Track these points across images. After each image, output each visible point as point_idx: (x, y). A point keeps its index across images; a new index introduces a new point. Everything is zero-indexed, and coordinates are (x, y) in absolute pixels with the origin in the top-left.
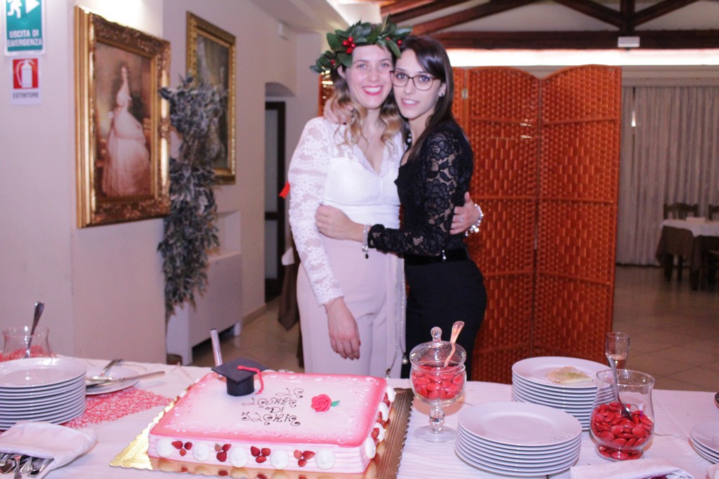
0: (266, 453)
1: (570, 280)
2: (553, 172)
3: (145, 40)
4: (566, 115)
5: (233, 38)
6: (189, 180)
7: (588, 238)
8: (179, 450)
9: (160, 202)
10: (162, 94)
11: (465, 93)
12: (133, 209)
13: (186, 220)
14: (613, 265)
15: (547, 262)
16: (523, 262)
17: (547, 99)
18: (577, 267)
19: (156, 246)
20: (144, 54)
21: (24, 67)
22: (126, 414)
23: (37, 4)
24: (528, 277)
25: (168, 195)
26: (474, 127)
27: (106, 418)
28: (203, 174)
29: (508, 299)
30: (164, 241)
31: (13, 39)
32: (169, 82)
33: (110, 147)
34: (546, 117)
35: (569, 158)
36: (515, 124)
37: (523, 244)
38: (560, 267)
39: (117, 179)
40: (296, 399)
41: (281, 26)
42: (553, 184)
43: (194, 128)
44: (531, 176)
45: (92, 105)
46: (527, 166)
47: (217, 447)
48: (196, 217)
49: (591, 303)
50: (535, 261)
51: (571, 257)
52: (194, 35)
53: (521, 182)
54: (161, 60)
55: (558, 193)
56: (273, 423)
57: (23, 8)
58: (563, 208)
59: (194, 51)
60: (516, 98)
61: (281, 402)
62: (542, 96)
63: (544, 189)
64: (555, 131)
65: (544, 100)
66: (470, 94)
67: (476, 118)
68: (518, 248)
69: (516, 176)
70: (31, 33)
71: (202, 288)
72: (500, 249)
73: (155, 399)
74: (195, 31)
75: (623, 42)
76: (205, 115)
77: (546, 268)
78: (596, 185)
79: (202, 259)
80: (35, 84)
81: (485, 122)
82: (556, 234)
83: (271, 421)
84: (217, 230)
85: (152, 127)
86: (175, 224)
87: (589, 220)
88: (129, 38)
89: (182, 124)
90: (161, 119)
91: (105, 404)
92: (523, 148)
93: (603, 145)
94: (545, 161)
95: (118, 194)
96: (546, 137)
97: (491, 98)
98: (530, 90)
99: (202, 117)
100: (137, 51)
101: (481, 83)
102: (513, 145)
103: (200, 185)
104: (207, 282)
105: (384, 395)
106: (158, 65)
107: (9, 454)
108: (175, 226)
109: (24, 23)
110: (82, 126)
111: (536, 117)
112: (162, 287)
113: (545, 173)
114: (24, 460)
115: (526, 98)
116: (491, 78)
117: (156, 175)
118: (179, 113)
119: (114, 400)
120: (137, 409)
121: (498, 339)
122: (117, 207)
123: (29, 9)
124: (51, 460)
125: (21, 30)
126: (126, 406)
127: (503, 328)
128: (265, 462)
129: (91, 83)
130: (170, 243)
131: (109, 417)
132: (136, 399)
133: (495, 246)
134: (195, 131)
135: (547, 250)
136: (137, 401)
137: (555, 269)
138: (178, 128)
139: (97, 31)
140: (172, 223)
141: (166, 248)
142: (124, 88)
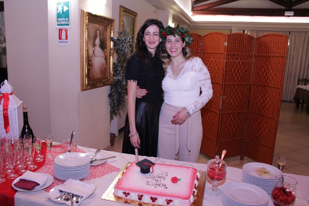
0: (156, 199)
1: (261, 116)
2: (258, 74)
3: (106, 20)
4: (264, 53)
5: (137, 13)
6: (120, 71)
8: (125, 195)
9: (110, 80)
10: (111, 40)
11: (226, 43)
12: (100, 83)
13: (119, 86)
15: (253, 108)
16: (244, 107)
17: (257, 46)
18: (264, 111)
19: (108, 96)
20: (105, 25)
21: (62, 32)
22: (104, 175)
23: (68, 8)
24: (245, 113)
25: (112, 77)
26: (229, 56)
29: (237, 121)
30: (110, 94)
31: (59, 21)
32: (114, 35)
33: (93, 61)
34: (256, 53)
35: (265, 69)
36: (244, 55)
37: (244, 100)
38: (258, 110)
39: (95, 72)
40: (165, 176)
41: (154, 7)
42: (257, 79)
43: (122, 52)
44: (249, 75)
45: (87, 47)
46: (248, 71)
47: (138, 195)
48: (122, 84)
49: (269, 125)
50: (248, 107)
51: (262, 107)
52: (122, 14)
53: (245, 77)
54: (111, 26)
55: (259, 82)
56: (158, 187)
57: (63, 10)
58: (260, 88)
60: (245, 45)
61: (160, 177)
62: (255, 44)
63: (254, 80)
64: (260, 58)
66: (228, 44)
67: (229, 53)
68: (242, 102)
69: (243, 75)
70: (65, 19)
71: (123, 110)
72: (236, 102)
73: (113, 168)
74: (123, 12)
76: (126, 47)
77: (252, 110)
78: (274, 81)
80: (67, 38)
81: (233, 55)
82: (257, 98)
83: (157, 186)
85: (107, 52)
88: (100, 19)
89: (118, 50)
90: (111, 49)
91: (96, 170)
92: (247, 64)
93: (278, 66)
94: (255, 69)
95: (95, 78)
96: (256, 60)
97: (235, 45)
98: (251, 42)
99: (125, 47)
102: (243, 63)
104: (125, 108)
105: (196, 176)
106: (110, 28)
107: (68, 193)
108: (115, 88)
109: (63, 16)
110: (83, 54)
111: (252, 52)
112: (110, 110)
113: (254, 74)
114: (73, 196)
115: (249, 45)
116: (236, 38)
117: (108, 70)
118: (117, 46)
119: (99, 168)
120: (108, 173)
121: (232, 136)
122: (95, 83)
123: (65, 10)
124: (82, 197)
125: (62, 18)
126: (103, 171)
127: (235, 132)
128: (155, 202)
129: (87, 38)
130: (113, 94)
131: (98, 176)
132: (107, 168)
133: (234, 101)
134: (123, 53)
135: (253, 103)
136: (107, 169)
137: (256, 111)
138: (117, 52)
139: (89, 18)
140: (113, 87)
141: (111, 96)
142: (98, 38)
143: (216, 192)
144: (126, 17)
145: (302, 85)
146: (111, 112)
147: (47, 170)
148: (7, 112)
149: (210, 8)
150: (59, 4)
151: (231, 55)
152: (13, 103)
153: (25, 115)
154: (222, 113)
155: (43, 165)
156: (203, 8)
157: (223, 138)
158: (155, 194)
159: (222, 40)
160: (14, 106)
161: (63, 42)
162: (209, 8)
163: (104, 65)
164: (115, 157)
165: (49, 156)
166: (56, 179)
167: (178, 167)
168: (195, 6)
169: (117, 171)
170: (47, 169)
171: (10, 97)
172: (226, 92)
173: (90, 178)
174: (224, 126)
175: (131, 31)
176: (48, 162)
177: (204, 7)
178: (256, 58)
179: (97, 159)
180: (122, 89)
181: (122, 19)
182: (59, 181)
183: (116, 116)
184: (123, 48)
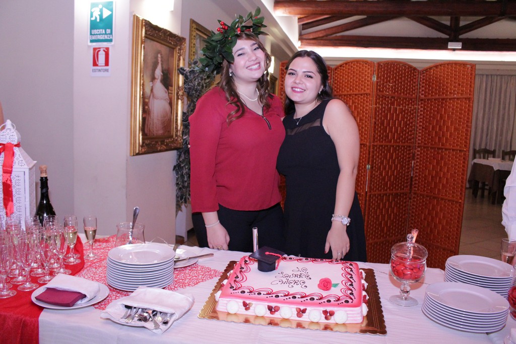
1: (434, 198)
2: (426, 129)
3: (172, 37)
7: (448, 172)
9: (177, 140)
10: (180, 71)
11: (374, 77)
12: (162, 144)
14: (464, 189)
15: (419, 186)
16: (404, 185)
17: (423, 83)
18: (439, 190)
19: (172, 168)
20: (171, 46)
21: (99, 53)
22: (199, 282)
23: (110, 13)
24: (406, 195)
25: (181, 135)
26: (379, 99)
27: (187, 284)
29: (394, 208)
30: (177, 165)
31: (94, 35)
32: (184, 64)
33: (150, 104)
34: (422, 94)
35: (437, 121)
36: (403, 98)
37: (405, 174)
38: (427, 189)
39: (153, 125)
42: (425, 137)
43: (197, 94)
44: (411, 131)
45: (142, 78)
46: (409, 125)
49: (448, 213)
50: (411, 184)
51: (435, 183)
52: (194, 34)
53: (405, 134)
54: (180, 49)
57: (101, 16)
58: (431, 152)
59: (194, 44)
60: (404, 82)
62: (420, 81)
63: (419, 140)
64: (428, 103)
65: (421, 83)
66: (377, 78)
67: (380, 94)
68: (401, 176)
69: (402, 131)
70: (106, 31)
72: (391, 176)
73: (212, 272)
74: (195, 32)
75: (451, 45)
76: (204, 85)
77: (418, 190)
78: (454, 139)
80: (107, 64)
81: (386, 96)
82: (426, 169)
85: (173, 93)
86: (185, 154)
87: (449, 160)
88: (163, 35)
89: (191, 90)
90: (179, 87)
91: (183, 275)
92: (407, 114)
93: (461, 114)
94: (420, 122)
95: (154, 135)
96: (421, 107)
97: (389, 81)
98: (413, 77)
99: (203, 86)
100: (167, 44)
101: (384, 72)
102: (401, 111)
106: (178, 53)
107: (143, 309)
108: (185, 155)
109: (101, 25)
110: (136, 91)
111: (416, 94)
113: (420, 129)
114: (155, 313)
115: (410, 82)
116: (390, 69)
118: (190, 84)
119: (187, 272)
120: (204, 279)
121: (386, 233)
122: (153, 143)
123: (104, 16)
124: (172, 314)
125: (99, 29)
126: (196, 276)
127: (390, 226)
129: (142, 64)
130: (182, 166)
132: (201, 271)
133: (388, 175)
135: (419, 178)
136: (202, 273)
137: (424, 191)
138: (188, 93)
139: (146, 31)
140: (182, 153)
141: (178, 169)
142: (159, 68)
143: (406, 302)
144: (200, 41)
145: (480, 158)
146: (177, 197)
147: (92, 277)
148: (10, 177)
149: (329, 35)
150: (94, 5)
151: (382, 97)
152: (20, 162)
153: (44, 183)
154: (370, 195)
155: (82, 268)
156: (317, 36)
157: (372, 237)
159: (368, 73)
160: (23, 167)
161: (100, 70)
163: (167, 114)
165: (90, 255)
166: (112, 289)
168: (304, 32)
170: (92, 275)
171: (16, 149)
172: (376, 159)
174: (374, 216)
176: (90, 265)
178: (422, 103)
179: (179, 258)
182: (119, 293)
183: (186, 205)
184: (198, 87)
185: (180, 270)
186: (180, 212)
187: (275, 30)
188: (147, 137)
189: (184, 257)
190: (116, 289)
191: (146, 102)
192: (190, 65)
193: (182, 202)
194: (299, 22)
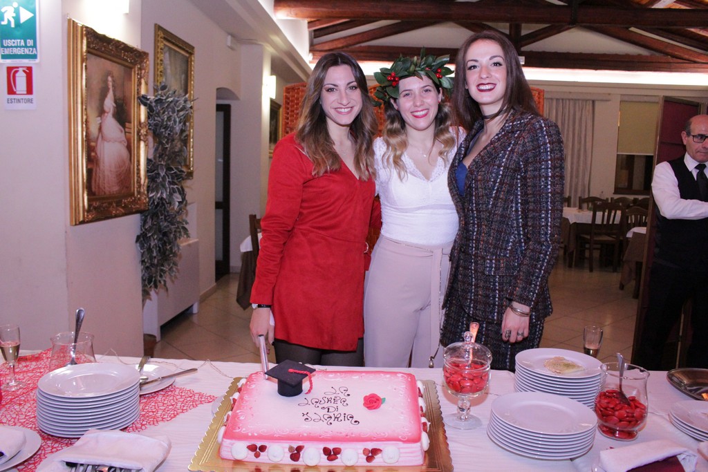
0: (337, 451)
3: (127, 52)
5: (193, 48)
6: (164, 178)
8: (253, 453)
9: (139, 199)
10: (141, 101)
12: (117, 206)
13: (161, 216)
19: (134, 239)
20: (127, 64)
21: (17, 75)
22: (177, 414)
23: (32, 15)
25: (146, 192)
27: (161, 419)
28: (175, 173)
30: (141, 234)
31: (7, 47)
32: (147, 90)
33: (98, 150)
39: (104, 180)
40: (345, 397)
41: (229, 38)
43: (167, 132)
45: (84, 112)
47: (291, 449)
52: (161, 45)
54: (140, 69)
56: (335, 423)
57: (17, 19)
59: (161, 60)
61: (333, 401)
70: (25, 43)
71: (173, 274)
73: (197, 396)
74: (162, 42)
76: (178, 120)
79: (175, 249)
80: (30, 90)
83: (332, 421)
84: (187, 223)
85: (132, 132)
86: (152, 219)
88: (114, 49)
89: (158, 128)
90: (140, 123)
91: (153, 404)
95: (105, 193)
99: (175, 121)
100: (121, 62)
103: (173, 183)
104: (177, 270)
105: (418, 389)
106: (138, 74)
107: (94, 466)
109: (18, 33)
110: (76, 132)
112: (140, 275)
114: (112, 470)
117: (136, 174)
118: (156, 118)
119: (159, 399)
120: (185, 408)
122: (104, 205)
123: (23, 20)
124: (139, 471)
125: (14, 39)
126: (173, 405)
128: (336, 460)
129: (84, 91)
130: (148, 235)
131: (163, 418)
132: (178, 397)
134: (169, 134)
136: (182, 400)
138: (154, 133)
139: (88, 44)
140: (149, 217)
141: (144, 240)
142: (110, 95)
143: (466, 423)
144: (170, 54)
146: (143, 280)
147: (14, 419)
149: (350, 45)
156: (335, 46)
158: (334, 439)
162: (347, 46)
163: (124, 163)
164: (194, 370)
165: (11, 384)
166: (46, 436)
167: (368, 375)
168: (317, 40)
169: (210, 402)
170: (14, 416)
173: (142, 425)
175: (181, 88)
176: (11, 399)
177: (336, 42)
179: (147, 379)
180: (169, 222)
181: (160, 59)
182: (57, 442)
183: (157, 291)
184: (169, 123)
185: (149, 397)
186: (148, 301)
187: (276, 39)
188: (94, 197)
189: (154, 376)
190: (52, 436)
191: (92, 146)
192: (156, 90)
193: (151, 287)
194: (309, 27)
